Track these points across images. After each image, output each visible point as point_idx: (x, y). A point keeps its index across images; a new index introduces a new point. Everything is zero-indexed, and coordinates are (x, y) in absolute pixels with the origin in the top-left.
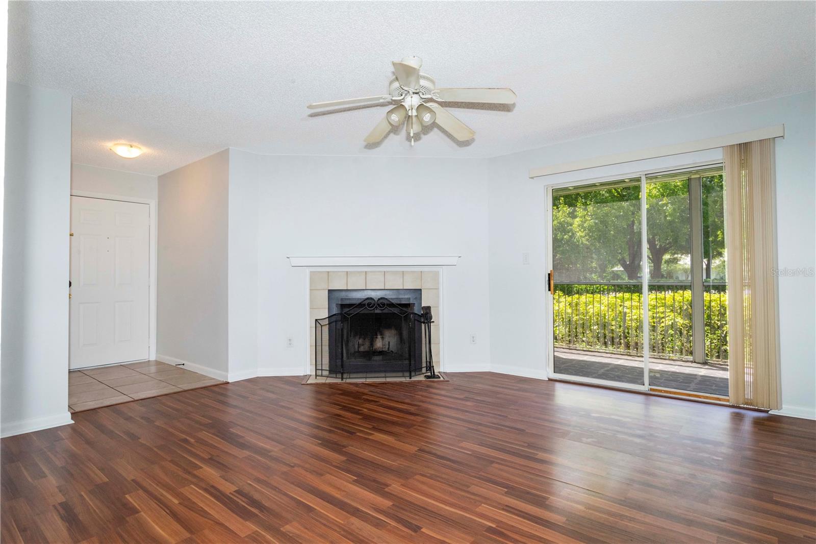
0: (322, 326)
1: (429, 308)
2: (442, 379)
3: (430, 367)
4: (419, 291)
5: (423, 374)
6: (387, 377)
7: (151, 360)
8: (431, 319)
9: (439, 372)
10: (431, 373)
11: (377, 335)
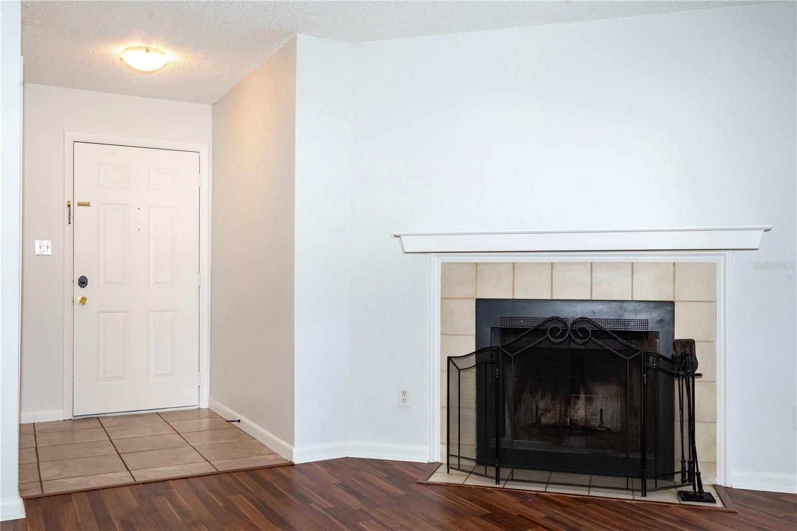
0: (459, 370)
1: (689, 344)
2: (719, 504)
3: (692, 474)
4: (670, 305)
5: (676, 487)
6: (593, 487)
7: (201, 408)
8: (696, 368)
9: (715, 486)
10: (694, 488)
11: (579, 393)
